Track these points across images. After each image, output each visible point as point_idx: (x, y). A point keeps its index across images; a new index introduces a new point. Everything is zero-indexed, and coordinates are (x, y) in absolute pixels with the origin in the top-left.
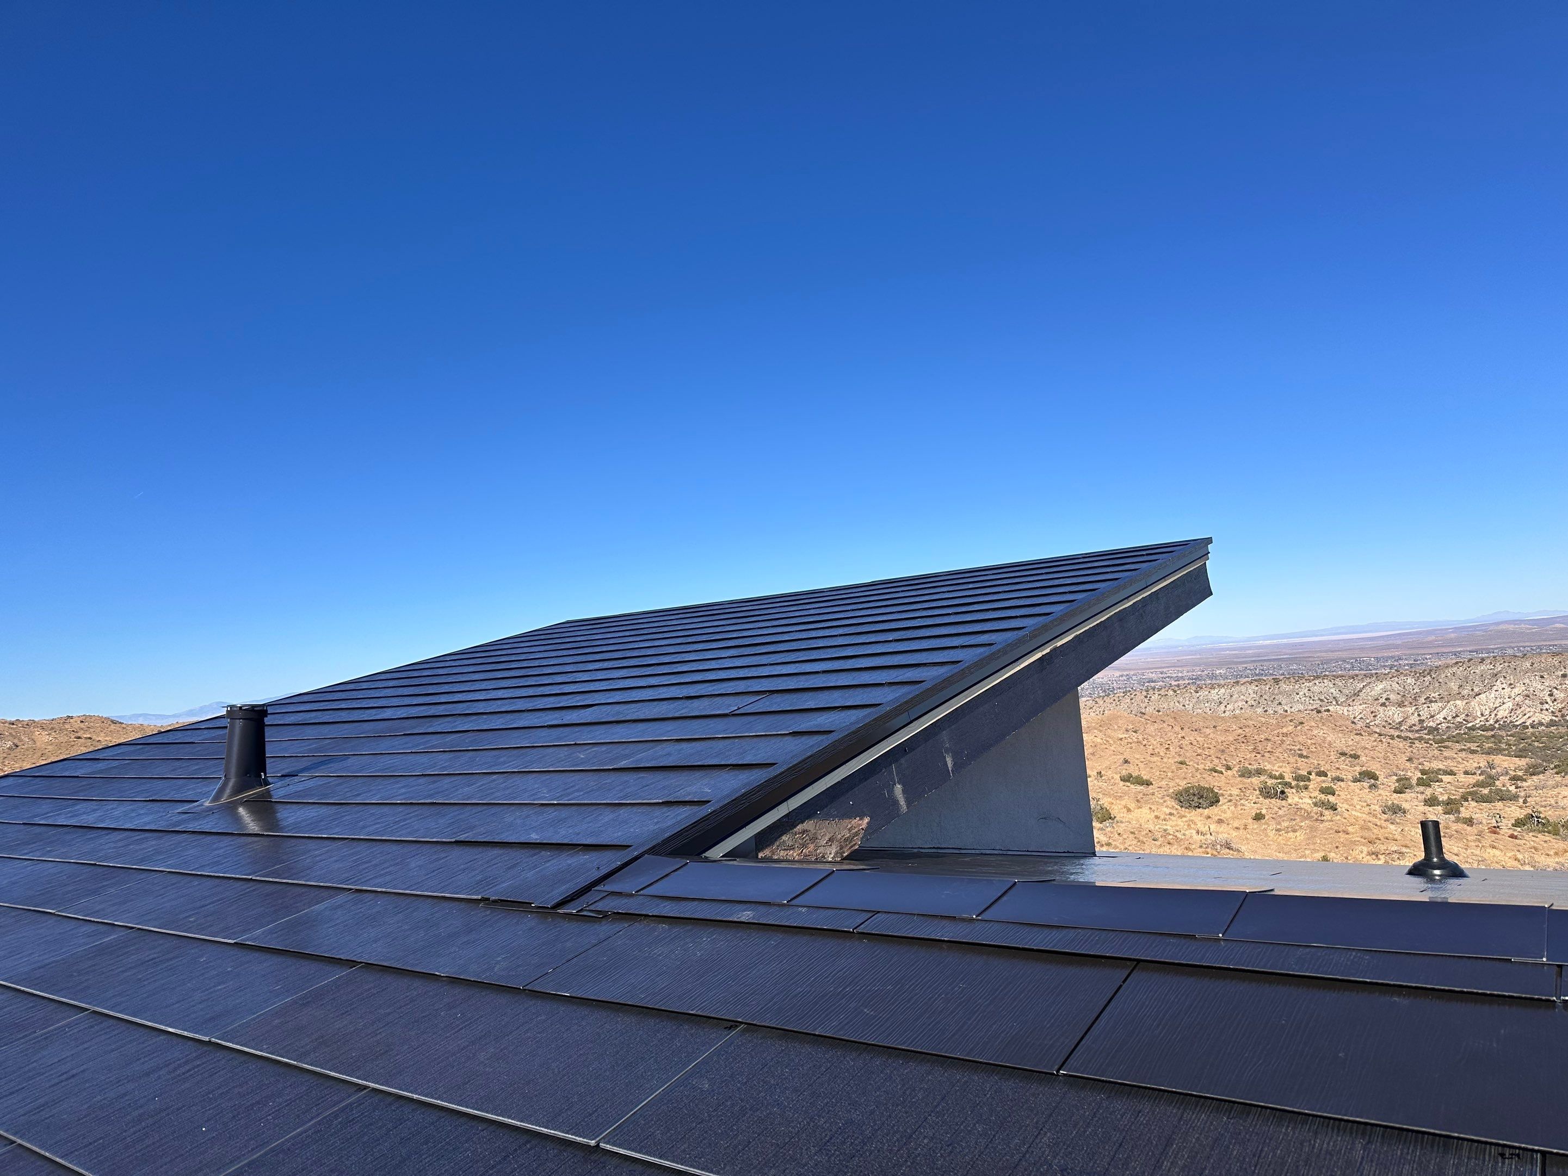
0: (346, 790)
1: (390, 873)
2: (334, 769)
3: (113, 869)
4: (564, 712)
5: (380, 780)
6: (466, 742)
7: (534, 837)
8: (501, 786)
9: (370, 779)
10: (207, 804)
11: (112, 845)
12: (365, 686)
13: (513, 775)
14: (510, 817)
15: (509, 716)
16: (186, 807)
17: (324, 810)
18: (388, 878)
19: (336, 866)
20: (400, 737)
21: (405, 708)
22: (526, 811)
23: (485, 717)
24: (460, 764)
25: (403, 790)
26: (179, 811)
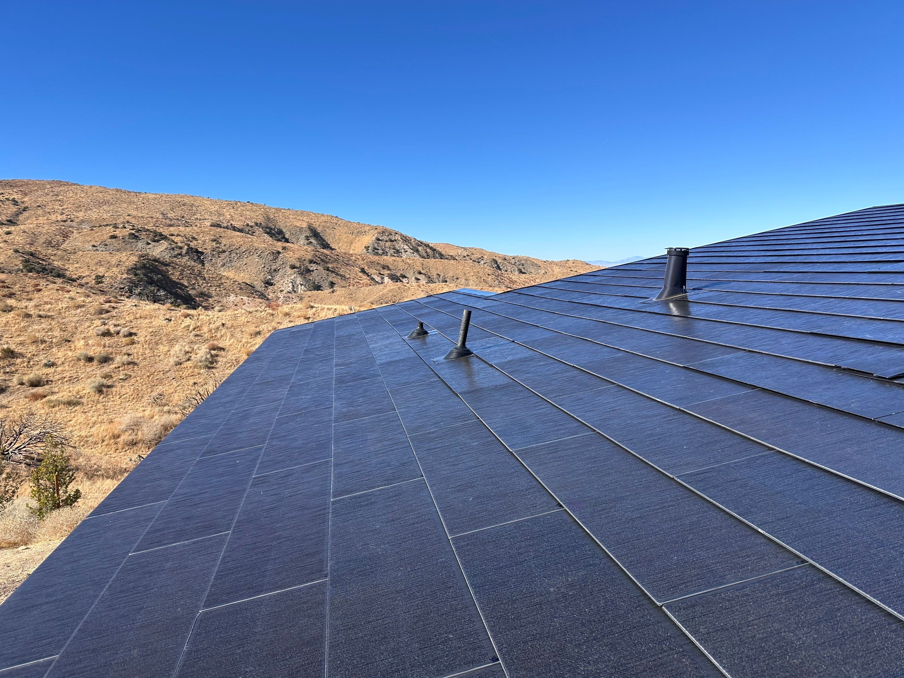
0: (733, 299)
1: (769, 345)
2: (724, 288)
3: (613, 325)
4: (880, 264)
5: (753, 295)
6: (807, 278)
7: (868, 337)
8: (838, 305)
9: (747, 294)
10: (654, 300)
11: (611, 314)
12: (734, 244)
13: (845, 300)
14: (847, 323)
15: (836, 265)
16: (644, 300)
17: (721, 308)
18: (769, 347)
19: (735, 337)
20: (761, 273)
21: (762, 257)
22: (859, 322)
23: (818, 264)
24: (805, 290)
25: (770, 302)
26: (641, 302)
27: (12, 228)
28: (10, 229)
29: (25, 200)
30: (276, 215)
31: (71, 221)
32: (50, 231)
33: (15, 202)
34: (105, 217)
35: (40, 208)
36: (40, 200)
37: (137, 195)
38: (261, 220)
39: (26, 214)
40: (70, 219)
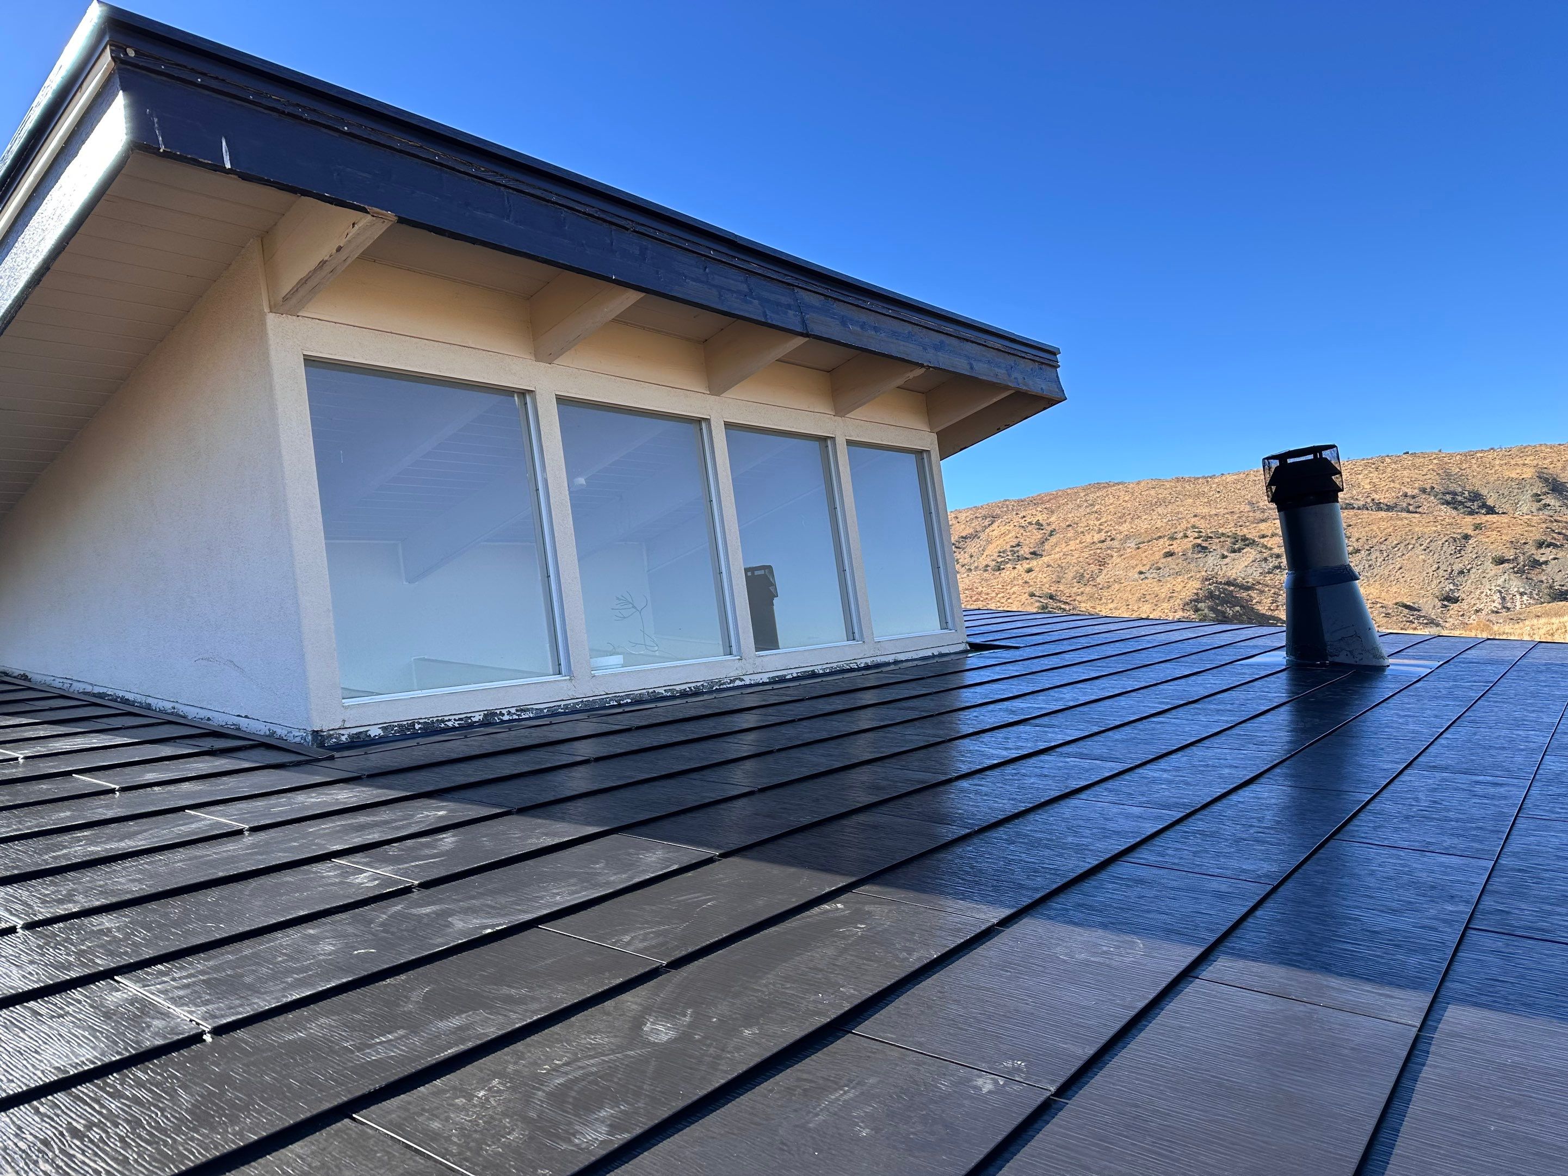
27: (1034, 563)
28: (1031, 565)
29: (1050, 520)
30: (1464, 466)
31: (1111, 540)
32: (1081, 559)
33: (1039, 525)
34: (1159, 524)
35: (1071, 528)
36: (1070, 516)
37: (1207, 482)
38: (1432, 480)
39: (1053, 540)
40: (1110, 536)
